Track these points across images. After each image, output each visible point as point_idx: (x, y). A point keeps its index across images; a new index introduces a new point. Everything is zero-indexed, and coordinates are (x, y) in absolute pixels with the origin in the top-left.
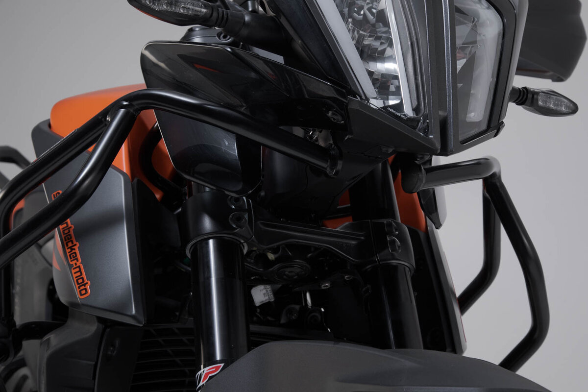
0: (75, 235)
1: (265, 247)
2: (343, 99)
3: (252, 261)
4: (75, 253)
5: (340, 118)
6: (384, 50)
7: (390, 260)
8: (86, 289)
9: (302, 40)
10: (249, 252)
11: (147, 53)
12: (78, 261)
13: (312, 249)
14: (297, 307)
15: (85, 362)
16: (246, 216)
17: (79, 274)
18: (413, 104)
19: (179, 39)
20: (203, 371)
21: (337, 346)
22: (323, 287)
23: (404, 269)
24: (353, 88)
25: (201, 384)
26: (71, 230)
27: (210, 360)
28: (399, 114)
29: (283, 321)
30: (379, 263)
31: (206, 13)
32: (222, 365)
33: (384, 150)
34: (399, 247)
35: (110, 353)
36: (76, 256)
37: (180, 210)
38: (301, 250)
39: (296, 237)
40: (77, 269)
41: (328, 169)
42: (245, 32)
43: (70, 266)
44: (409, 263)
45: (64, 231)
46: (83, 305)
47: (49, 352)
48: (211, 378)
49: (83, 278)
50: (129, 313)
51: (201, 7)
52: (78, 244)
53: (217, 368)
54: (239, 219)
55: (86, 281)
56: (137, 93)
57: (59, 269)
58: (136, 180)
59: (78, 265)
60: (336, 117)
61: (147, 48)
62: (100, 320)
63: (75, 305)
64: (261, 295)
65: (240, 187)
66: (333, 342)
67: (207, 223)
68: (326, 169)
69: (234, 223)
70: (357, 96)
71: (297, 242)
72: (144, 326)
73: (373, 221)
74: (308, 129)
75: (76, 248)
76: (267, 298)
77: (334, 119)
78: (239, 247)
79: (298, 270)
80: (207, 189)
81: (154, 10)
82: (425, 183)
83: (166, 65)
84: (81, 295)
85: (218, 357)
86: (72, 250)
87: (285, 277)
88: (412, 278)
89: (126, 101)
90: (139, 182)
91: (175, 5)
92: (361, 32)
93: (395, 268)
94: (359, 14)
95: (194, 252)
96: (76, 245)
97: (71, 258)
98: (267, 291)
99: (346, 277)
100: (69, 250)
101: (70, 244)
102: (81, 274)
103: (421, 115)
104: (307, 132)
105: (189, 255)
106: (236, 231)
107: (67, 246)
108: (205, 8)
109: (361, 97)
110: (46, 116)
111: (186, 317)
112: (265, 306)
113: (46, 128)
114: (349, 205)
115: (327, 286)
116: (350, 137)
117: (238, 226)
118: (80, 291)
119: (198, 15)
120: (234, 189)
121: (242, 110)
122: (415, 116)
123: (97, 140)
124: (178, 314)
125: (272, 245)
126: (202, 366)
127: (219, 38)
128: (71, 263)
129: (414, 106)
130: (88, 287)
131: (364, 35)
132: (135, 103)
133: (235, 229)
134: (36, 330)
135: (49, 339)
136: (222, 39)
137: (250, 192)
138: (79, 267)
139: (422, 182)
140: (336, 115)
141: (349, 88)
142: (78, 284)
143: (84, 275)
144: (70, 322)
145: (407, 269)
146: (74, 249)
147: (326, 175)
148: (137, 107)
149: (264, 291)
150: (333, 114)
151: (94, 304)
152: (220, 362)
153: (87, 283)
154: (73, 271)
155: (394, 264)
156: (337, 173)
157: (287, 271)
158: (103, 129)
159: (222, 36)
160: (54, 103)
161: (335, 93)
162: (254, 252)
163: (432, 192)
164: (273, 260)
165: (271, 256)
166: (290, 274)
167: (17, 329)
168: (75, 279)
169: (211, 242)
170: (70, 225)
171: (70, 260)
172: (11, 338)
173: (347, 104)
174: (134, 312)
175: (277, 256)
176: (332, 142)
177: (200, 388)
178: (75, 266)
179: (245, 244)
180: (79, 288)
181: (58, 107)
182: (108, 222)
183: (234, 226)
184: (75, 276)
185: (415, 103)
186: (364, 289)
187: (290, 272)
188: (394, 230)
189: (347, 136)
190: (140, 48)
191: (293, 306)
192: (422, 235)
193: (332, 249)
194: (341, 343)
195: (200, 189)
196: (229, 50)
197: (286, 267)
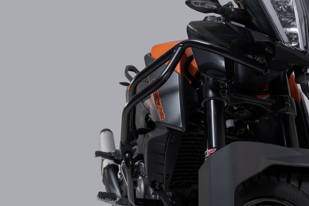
0: (159, 96)
1: (234, 104)
2: (273, 43)
3: (227, 110)
4: (159, 103)
5: (271, 51)
6: (290, 23)
7: (286, 112)
8: (163, 117)
9: (256, 18)
10: (227, 106)
11: (190, 26)
12: (160, 106)
13: (253, 106)
14: (244, 129)
15: (162, 144)
16: (227, 91)
17: (161, 111)
18: (304, 45)
19: (202, 20)
20: (208, 151)
21: (265, 144)
22: (256, 121)
23: (292, 116)
24: (278, 38)
25: (207, 156)
26: (158, 94)
27: (211, 147)
28: (298, 49)
29: (237, 135)
30: (281, 113)
31: (216, 8)
32: (216, 149)
33: (289, 64)
34: (290, 107)
35: (171, 141)
36: (160, 104)
37: (198, 88)
38: (248, 106)
39: (246, 101)
40: (160, 109)
41: (264, 72)
42: (231, 16)
43: (158, 108)
44: (294, 114)
45: (155, 94)
46: (162, 122)
47: (149, 139)
48: (211, 154)
49: (162, 112)
50: (180, 127)
51: (214, 6)
52: (161, 100)
53: (214, 150)
54: (224, 92)
55: (163, 113)
56: (186, 41)
57: (153, 109)
58: (183, 76)
59: (160, 107)
60: (269, 50)
61: (190, 24)
62: (168, 128)
63: (159, 122)
64: (229, 123)
65: (225, 79)
66: (264, 143)
67: (211, 93)
68: (263, 72)
69: (222, 94)
70: (279, 41)
71: (247, 103)
72: (185, 132)
73: (279, 95)
74: (255, 56)
75: (160, 101)
76: (231, 125)
77: (268, 51)
78: (223, 103)
79: (246, 114)
80: (211, 80)
81: (196, 7)
82: (306, 80)
83: (197, 30)
84: (162, 119)
85: (214, 146)
86: (158, 101)
87: (240, 117)
88: (295, 120)
89: (182, 44)
90: (184, 76)
91: (204, 5)
92: (280, 15)
93: (288, 115)
94: (279, 8)
95: (205, 105)
96: (160, 100)
97: (158, 105)
98: (232, 122)
99: (266, 118)
100: (157, 101)
101: (158, 99)
102: (162, 111)
103: (308, 50)
104: (254, 57)
105: (203, 106)
106: (222, 97)
107: (157, 100)
108: (216, 6)
109: (281, 41)
110: (149, 51)
111: (200, 130)
112: (230, 128)
113: (149, 56)
114: (268, 89)
115: (258, 121)
116: (274, 59)
117: (223, 95)
118: (161, 117)
119: (213, 9)
120: (223, 80)
121: (228, 47)
122: (305, 50)
123: (170, 59)
124: (196, 129)
125: (237, 103)
126: (207, 149)
127: (218, 20)
128: (158, 106)
129: (305, 46)
130: (164, 116)
131: (282, 17)
132: (185, 45)
133: (222, 96)
134: (143, 132)
135: (149, 134)
136: (219, 21)
137: (230, 81)
138: (161, 108)
139: (304, 79)
140: (269, 49)
141: (276, 38)
142: (160, 114)
143: (163, 111)
144: (156, 129)
145: (293, 116)
146: (159, 101)
147: (263, 75)
148: (186, 46)
149: (231, 122)
150: (268, 49)
151: (166, 122)
152: (215, 148)
153: (164, 114)
154: (159, 109)
155: (288, 114)
156: (267, 74)
157: (241, 114)
158: (172, 55)
159: (219, 19)
160: (152, 47)
161: (270, 40)
162: (228, 106)
163: (307, 84)
164: (236, 110)
165: (235, 108)
166: (243, 116)
167: (137, 130)
168: (159, 113)
169: (212, 101)
170: (158, 92)
171: (157, 105)
172: (135, 133)
173: (275, 44)
174: (181, 126)
175: (237, 108)
176: (265, 61)
177: (206, 158)
178: (159, 108)
179: (226, 103)
180: (161, 116)
181: (154, 48)
182: (171, 91)
183: (222, 95)
184: (159, 111)
185: (305, 45)
186: (274, 124)
187: (242, 115)
188: (288, 100)
189: (273, 59)
190: (186, 24)
191: (242, 129)
192: (299, 103)
193: (261, 106)
194: (268, 144)
195: (208, 79)
196: (224, 23)
197: (241, 113)
